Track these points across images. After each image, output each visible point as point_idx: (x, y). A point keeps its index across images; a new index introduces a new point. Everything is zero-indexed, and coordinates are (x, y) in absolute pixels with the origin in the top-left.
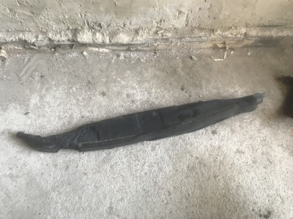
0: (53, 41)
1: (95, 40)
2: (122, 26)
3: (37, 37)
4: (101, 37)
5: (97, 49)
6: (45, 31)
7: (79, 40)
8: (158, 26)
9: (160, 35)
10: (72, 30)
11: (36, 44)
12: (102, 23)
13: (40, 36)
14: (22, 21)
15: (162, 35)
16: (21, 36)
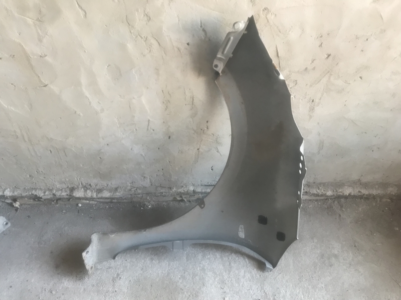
0: (55, 196)
1: (86, 195)
2: (106, 185)
3: (45, 193)
4: (90, 193)
5: (88, 202)
6: (51, 188)
7: (74, 195)
8: (131, 186)
9: (133, 191)
10: (70, 188)
11: (43, 198)
12: (92, 184)
13: (47, 192)
14: (37, 182)
15: (135, 192)
16: (34, 192)
